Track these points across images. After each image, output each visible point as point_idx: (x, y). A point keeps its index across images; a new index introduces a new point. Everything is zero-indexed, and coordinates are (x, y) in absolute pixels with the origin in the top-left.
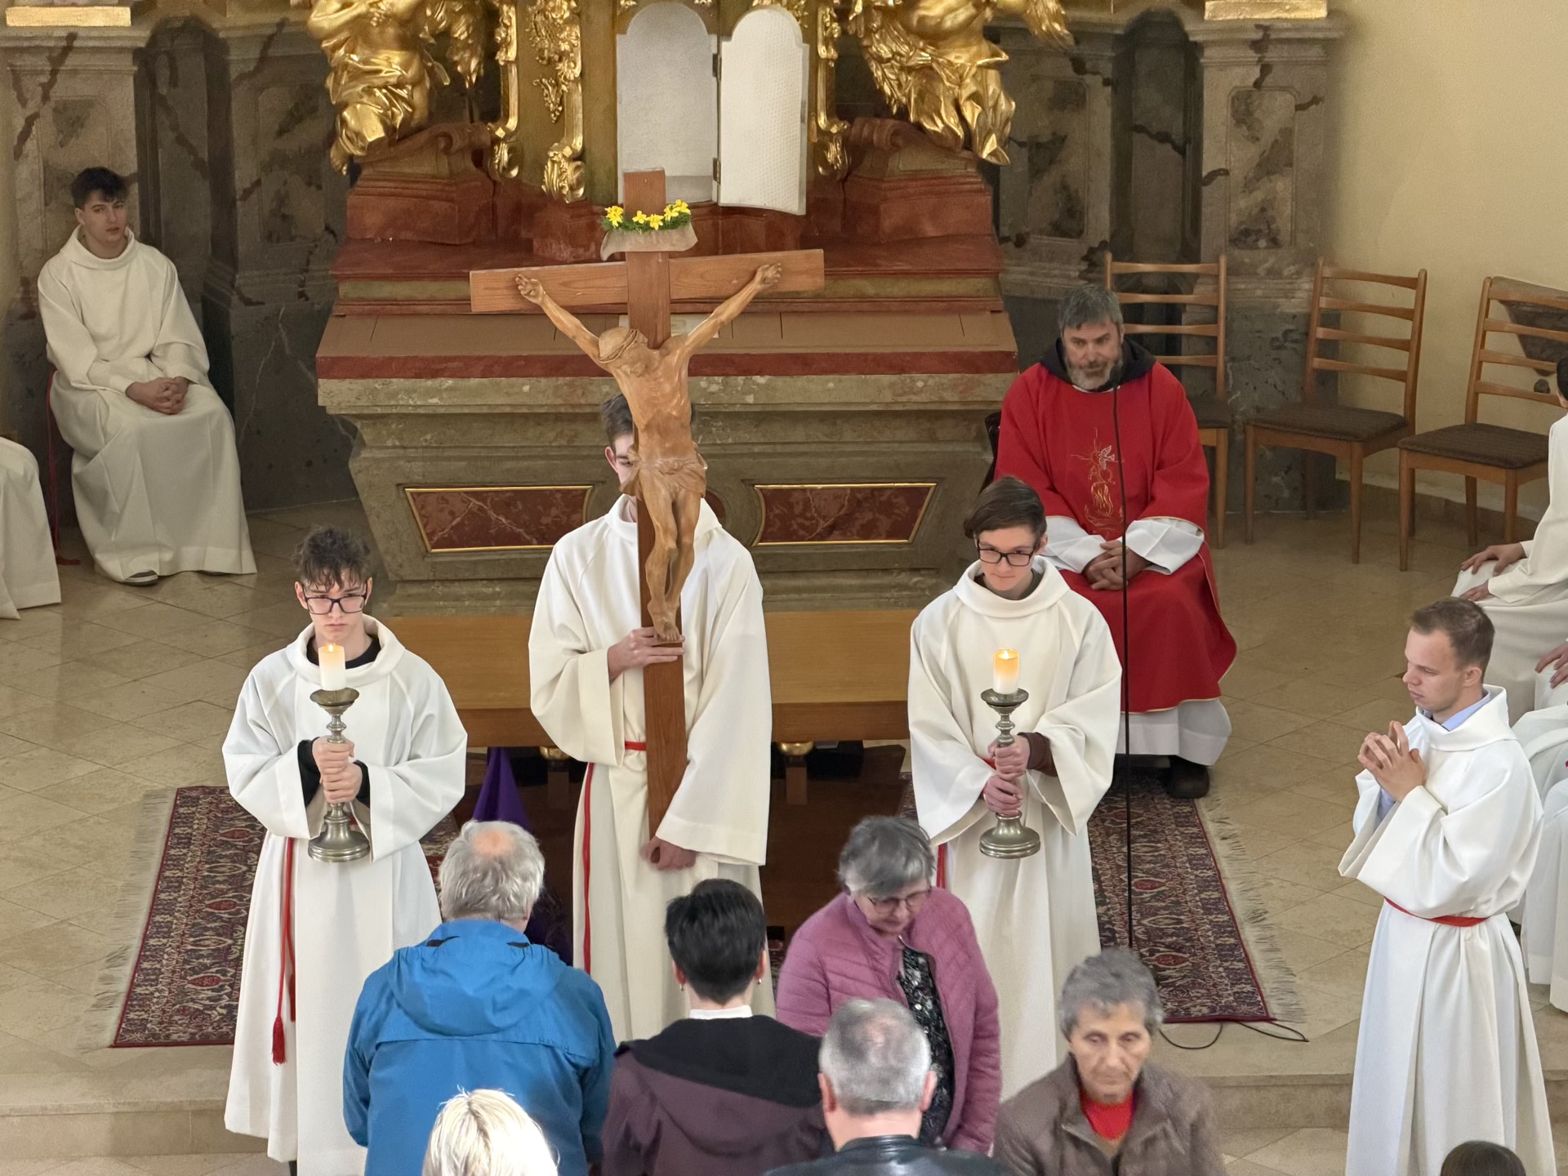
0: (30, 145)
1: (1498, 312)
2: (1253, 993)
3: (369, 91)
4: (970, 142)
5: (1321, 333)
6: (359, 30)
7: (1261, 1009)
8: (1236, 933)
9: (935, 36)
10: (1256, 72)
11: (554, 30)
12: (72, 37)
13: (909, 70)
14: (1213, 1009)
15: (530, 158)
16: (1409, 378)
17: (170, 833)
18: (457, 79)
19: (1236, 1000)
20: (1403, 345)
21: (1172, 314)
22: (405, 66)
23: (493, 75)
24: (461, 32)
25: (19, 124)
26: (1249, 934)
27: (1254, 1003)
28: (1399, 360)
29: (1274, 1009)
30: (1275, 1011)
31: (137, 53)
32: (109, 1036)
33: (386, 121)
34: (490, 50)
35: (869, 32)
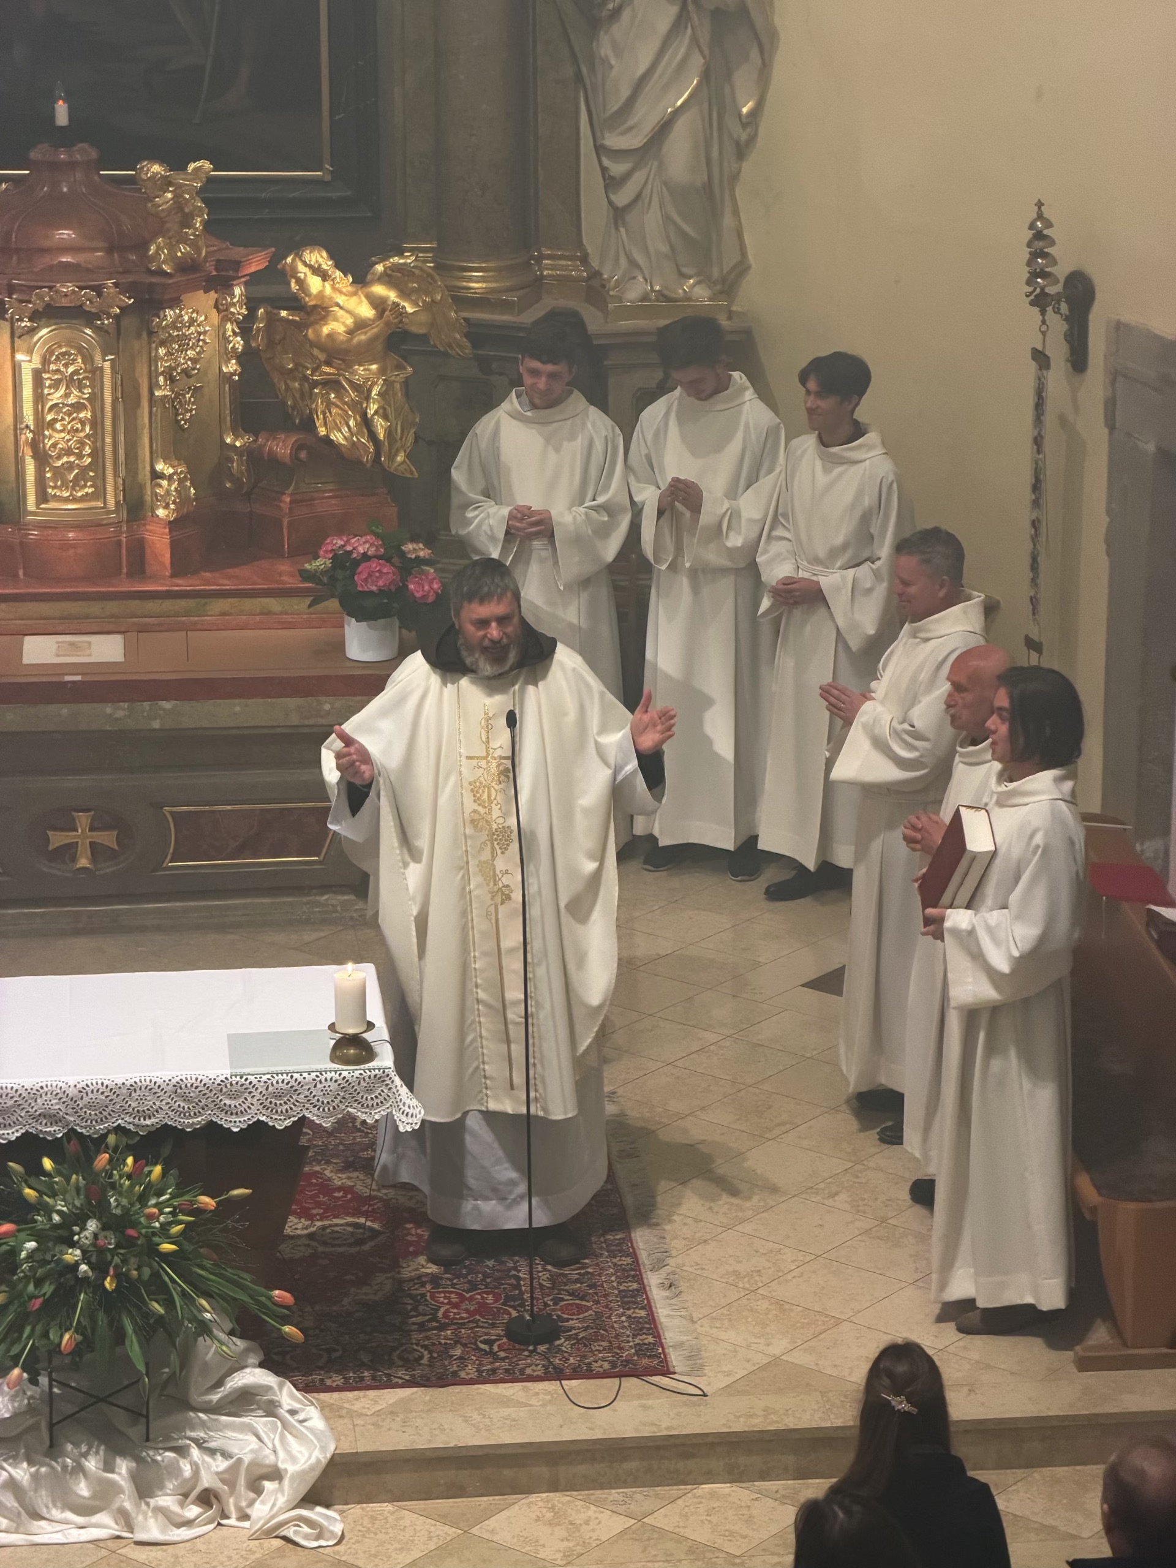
2: (654, 1344)
4: (379, 453)
7: (661, 1362)
8: (639, 1278)
9: (339, 352)
13: (314, 383)
14: (614, 1365)
19: (637, 1353)
26: (653, 1280)
27: (655, 1356)
29: (675, 1359)
30: (674, 1364)
35: (272, 344)
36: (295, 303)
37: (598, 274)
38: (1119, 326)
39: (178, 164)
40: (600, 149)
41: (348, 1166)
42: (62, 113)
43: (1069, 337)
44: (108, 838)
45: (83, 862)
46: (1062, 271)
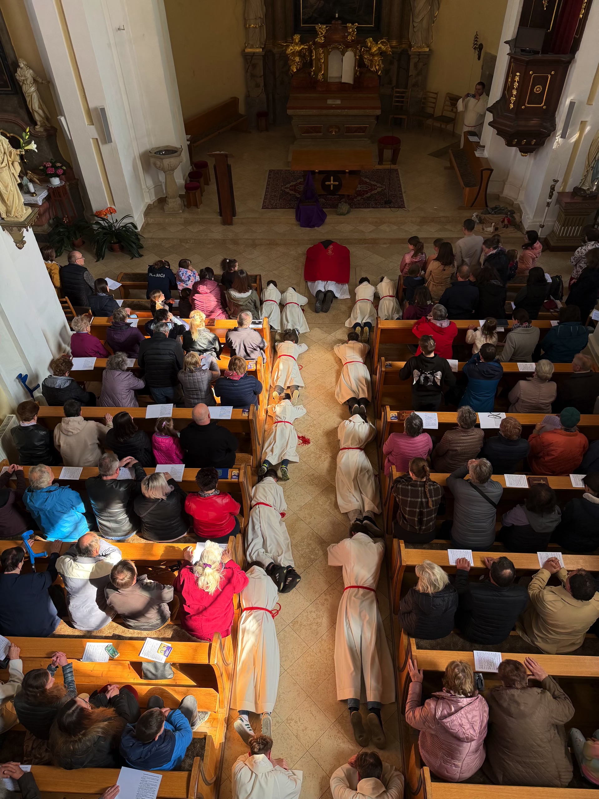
0: (249, 70)
1: (448, 98)
2: (403, 204)
3: (294, 64)
4: (377, 71)
5: (423, 101)
6: (293, 54)
7: (404, 206)
8: (402, 195)
9: (373, 55)
10: (418, 59)
11: (320, 54)
12: (254, 54)
13: (369, 60)
14: (398, 206)
15: (316, 74)
16: (434, 108)
17: (268, 177)
18: (307, 61)
19: (401, 205)
20: (434, 103)
21: (403, 97)
22: (299, 59)
23: (311, 60)
24: (307, 54)
25: (247, 67)
26: (404, 195)
28: (433, 105)
29: (406, 206)
31: (263, 56)
32: (261, 207)
33: (296, 68)
34: (311, 56)
35: (364, 54)
36: (367, 47)
37: (410, 43)
38: (486, 53)
39: (353, 24)
40: (413, 21)
41: (366, 178)
42: (337, 15)
43: (478, 55)
44: (337, 130)
45: (334, 133)
46: (479, 43)
